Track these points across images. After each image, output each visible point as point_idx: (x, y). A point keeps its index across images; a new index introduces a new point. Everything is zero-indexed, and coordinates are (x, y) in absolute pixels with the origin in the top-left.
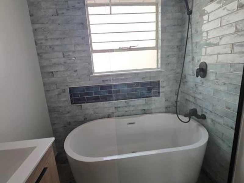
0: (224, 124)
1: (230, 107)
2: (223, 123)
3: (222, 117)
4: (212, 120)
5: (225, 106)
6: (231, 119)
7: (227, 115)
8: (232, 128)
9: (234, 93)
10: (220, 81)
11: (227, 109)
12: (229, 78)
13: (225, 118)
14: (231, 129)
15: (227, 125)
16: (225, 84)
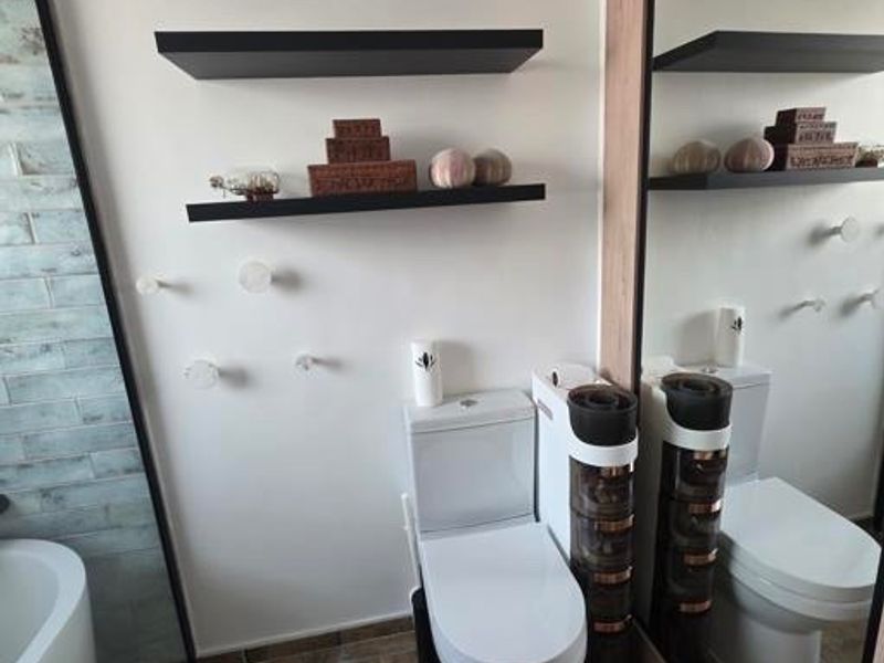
0: (98, 477)
1: (98, 414)
2: (91, 475)
3: (80, 459)
4: (45, 493)
5: (77, 419)
6: (116, 448)
7: (99, 444)
8: (129, 471)
9: (96, 367)
10: (24, 344)
11: (88, 424)
12: (55, 325)
13: (92, 454)
14: (128, 476)
15: (111, 472)
16: (47, 348)
